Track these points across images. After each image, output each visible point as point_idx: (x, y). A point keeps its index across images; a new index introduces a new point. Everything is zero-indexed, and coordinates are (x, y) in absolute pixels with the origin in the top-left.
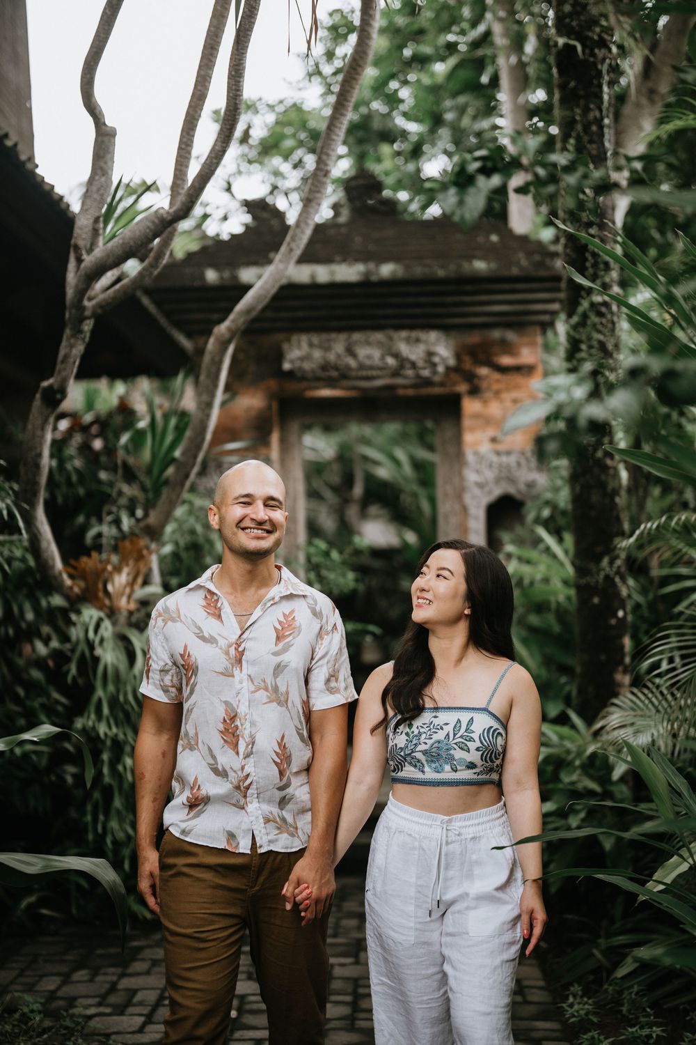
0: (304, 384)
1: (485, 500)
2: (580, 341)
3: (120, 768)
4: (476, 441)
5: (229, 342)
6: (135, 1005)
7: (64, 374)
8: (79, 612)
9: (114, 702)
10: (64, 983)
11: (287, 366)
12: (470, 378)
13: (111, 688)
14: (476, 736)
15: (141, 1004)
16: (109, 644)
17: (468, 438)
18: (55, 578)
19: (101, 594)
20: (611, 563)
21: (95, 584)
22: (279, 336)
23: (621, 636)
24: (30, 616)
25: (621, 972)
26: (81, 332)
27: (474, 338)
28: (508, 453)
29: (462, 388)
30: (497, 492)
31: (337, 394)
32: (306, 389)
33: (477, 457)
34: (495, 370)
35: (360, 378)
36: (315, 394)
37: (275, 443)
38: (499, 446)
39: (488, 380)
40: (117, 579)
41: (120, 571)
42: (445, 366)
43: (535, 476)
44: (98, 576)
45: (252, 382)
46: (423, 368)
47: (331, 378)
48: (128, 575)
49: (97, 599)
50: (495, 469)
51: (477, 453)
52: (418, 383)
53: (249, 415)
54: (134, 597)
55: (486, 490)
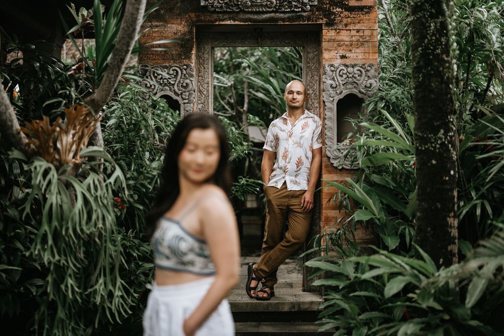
0: (215, 16)
1: (337, 98)
3: (63, 287)
4: (331, 57)
8: (31, 163)
9: (56, 235)
11: (203, 3)
12: (328, 14)
13: (55, 223)
16: (56, 189)
17: (326, 55)
18: (13, 136)
19: (52, 150)
20: (445, 134)
21: (47, 141)
28: (353, 66)
29: (323, 21)
30: (345, 92)
31: (237, 23)
32: (216, 20)
33: (333, 68)
34: (346, 10)
35: (252, 13)
36: (222, 23)
37: (193, 57)
38: (348, 62)
39: (340, 16)
40: (64, 139)
41: (67, 132)
42: (310, 6)
43: (372, 81)
44: (49, 135)
45: (179, 14)
46: (296, 7)
47: (234, 12)
48: (74, 135)
49: (49, 153)
50: (345, 76)
51: (332, 66)
52: (293, 16)
53: (177, 36)
54: (80, 154)
55: (338, 92)
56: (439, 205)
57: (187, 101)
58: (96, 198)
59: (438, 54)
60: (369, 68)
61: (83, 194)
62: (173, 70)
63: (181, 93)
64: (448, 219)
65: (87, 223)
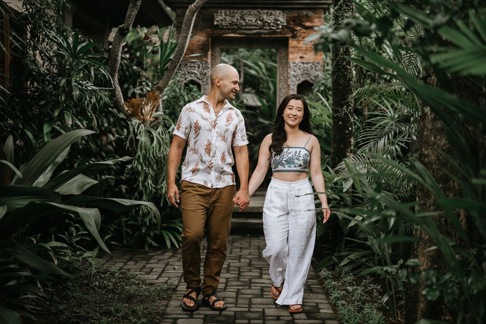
0: (223, 31)
1: (297, 83)
2: (339, 17)
3: (146, 183)
4: (294, 58)
5: (195, 12)
6: (154, 272)
7: (129, 22)
8: (131, 121)
9: (145, 157)
10: (125, 265)
11: (215, 23)
12: (293, 31)
13: (144, 151)
14: (302, 156)
15: (156, 272)
16: (143, 134)
17: (291, 56)
18: (121, 107)
19: (140, 114)
20: (347, 108)
21: (138, 109)
22: (213, 10)
23: (350, 138)
24: (106, 125)
25: (342, 264)
26: (136, 5)
27: (295, 14)
28: (307, 63)
29: (289, 35)
30: (302, 79)
31: (237, 35)
32: (224, 34)
33: (295, 65)
34: (304, 28)
35: (246, 29)
36: (227, 35)
37: (209, 56)
38: (304, 60)
39: (300, 32)
40: (146, 108)
41: (147, 105)
42: (282, 26)
43: (318, 73)
44: (139, 106)
45: (201, 30)
46: (273, 26)
47: (234, 29)
48: (151, 106)
49: (138, 115)
50: (302, 69)
51: (294, 63)
52: (271, 32)
53: (199, 43)
54: (152, 116)
55: (298, 79)
56: (342, 146)
57: (205, 83)
58: (163, 139)
59: (344, 65)
60: (317, 65)
61: (157, 137)
62: (197, 64)
63: (202, 79)
64: (347, 153)
65: (159, 151)
